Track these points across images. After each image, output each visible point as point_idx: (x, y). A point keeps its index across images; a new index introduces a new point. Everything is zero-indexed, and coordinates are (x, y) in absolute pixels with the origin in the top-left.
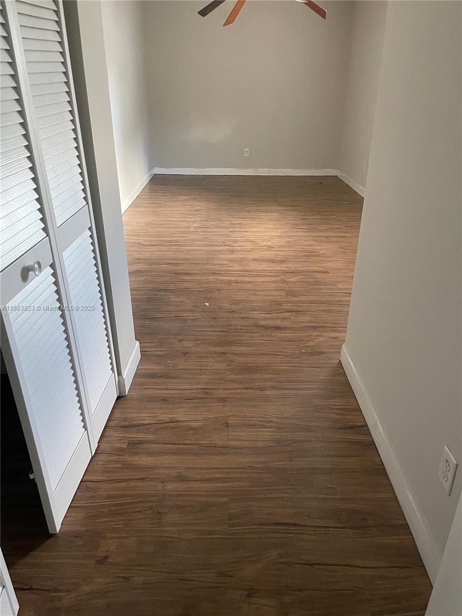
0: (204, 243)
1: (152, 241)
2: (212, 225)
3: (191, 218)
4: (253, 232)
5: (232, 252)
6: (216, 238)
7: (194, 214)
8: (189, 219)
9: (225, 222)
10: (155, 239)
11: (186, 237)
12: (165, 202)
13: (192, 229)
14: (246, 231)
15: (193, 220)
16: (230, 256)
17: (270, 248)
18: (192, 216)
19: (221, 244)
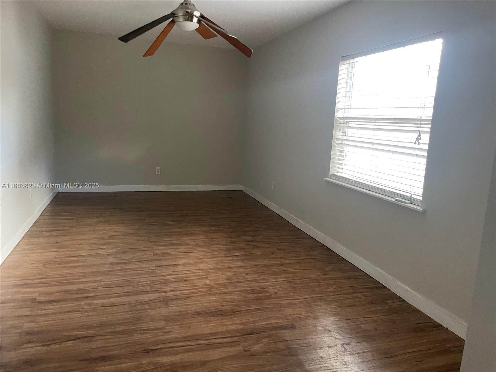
0: (126, 289)
1: (52, 293)
2: (132, 258)
3: (104, 249)
4: (183, 265)
5: (166, 301)
6: (141, 280)
7: (108, 244)
8: (102, 252)
9: (147, 252)
10: (55, 289)
11: (100, 281)
12: (71, 227)
13: (107, 268)
14: (175, 265)
15: (107, 252)
16: (165, 311)
17: (210, 290)
18: (105, 247)
19: (148, 288)
